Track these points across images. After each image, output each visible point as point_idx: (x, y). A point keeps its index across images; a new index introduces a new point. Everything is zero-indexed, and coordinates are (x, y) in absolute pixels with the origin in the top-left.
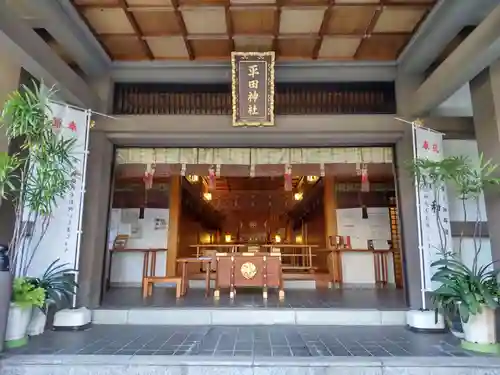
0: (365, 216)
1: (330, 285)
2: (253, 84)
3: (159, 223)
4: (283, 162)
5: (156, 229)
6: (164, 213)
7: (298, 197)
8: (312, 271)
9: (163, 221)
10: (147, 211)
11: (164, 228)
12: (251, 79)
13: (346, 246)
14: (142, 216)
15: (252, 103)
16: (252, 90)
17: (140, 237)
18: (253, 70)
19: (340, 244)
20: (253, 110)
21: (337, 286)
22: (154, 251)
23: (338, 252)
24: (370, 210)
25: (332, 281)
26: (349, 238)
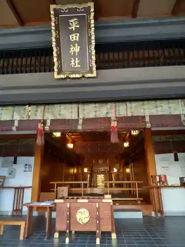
0: (176, 159)
1: (153, 214)
2: (75, 37)
3: (27, 167)
4: (109, 116)
5: (25, 171)
6: (31, 160)
7: (126, 145)
8: (139, 202)
9: (30, 165)
10: (19, 158)
11: (30, 171)
12: (72, 32)
13: (164, 183)
14: (15, 162)
15: (74, 56)
16: (74, 43)
17: (13, 177)
18: (74, 24)
19: (160, 182)
20: (75, 63)
21: (159, 215)
22: (23, 188)
23: (158, 188)
24: (180, 155)
25: (155, 211)
26: (165, 176)
